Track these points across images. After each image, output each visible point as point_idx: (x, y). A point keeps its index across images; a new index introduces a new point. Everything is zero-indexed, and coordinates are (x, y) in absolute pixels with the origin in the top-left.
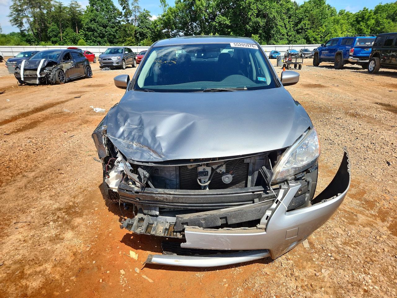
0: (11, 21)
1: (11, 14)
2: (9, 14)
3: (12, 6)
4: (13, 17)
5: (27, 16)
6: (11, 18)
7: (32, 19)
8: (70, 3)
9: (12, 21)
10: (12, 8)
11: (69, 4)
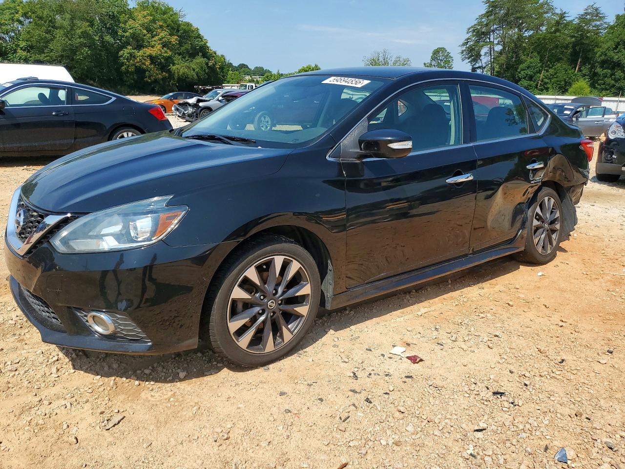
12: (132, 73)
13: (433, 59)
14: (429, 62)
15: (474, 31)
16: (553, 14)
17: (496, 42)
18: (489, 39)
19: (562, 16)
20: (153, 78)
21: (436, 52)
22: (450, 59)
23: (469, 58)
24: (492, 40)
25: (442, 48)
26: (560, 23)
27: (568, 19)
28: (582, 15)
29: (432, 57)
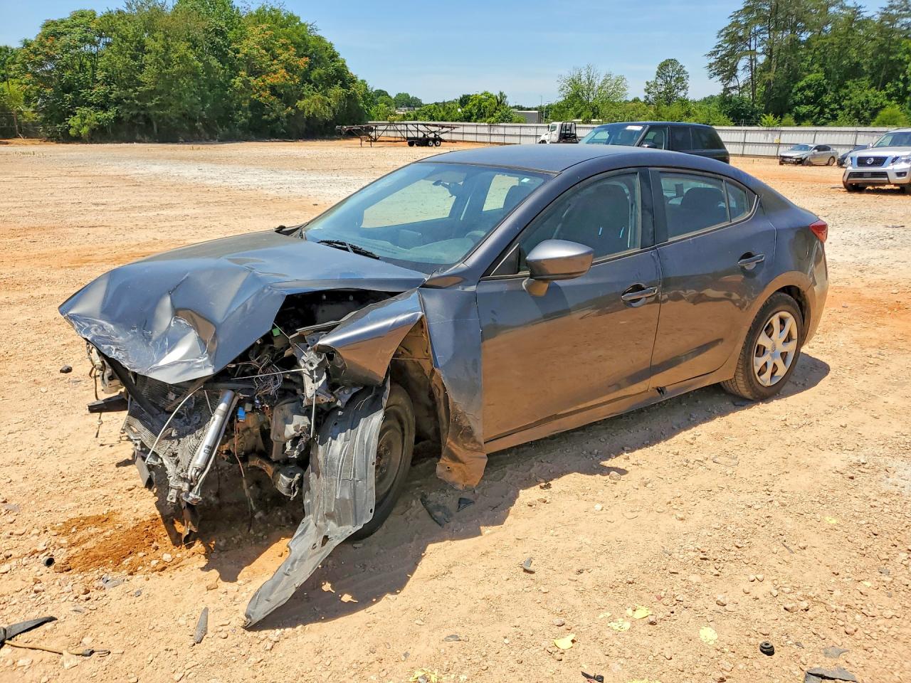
0: (710, 66)
1: (716, 49)
2: (711, 49)
3: (726, 28)
4: (718, 56)
5: (753, 53)
6: (713, 60)
7: (761, 59)
8: (886, 5)
9: (713, 67)
10: (723, 33)
11: (880, 11)
12: (245, 110)
13: (659, 75)
14: (654, 80)
15: (727, 34)
16: (842, 7)
17: (759, 50)
18: (750, 46)
19: (856, 11)
20: (273, 115)
21: (664, 66)
22: (684, 75)
23: (718, 75)
24: (753, 48)
25: (672, 60)
26: (854, 20)
27: (866, 15)
28: (886, 9)
29: (658, 73)
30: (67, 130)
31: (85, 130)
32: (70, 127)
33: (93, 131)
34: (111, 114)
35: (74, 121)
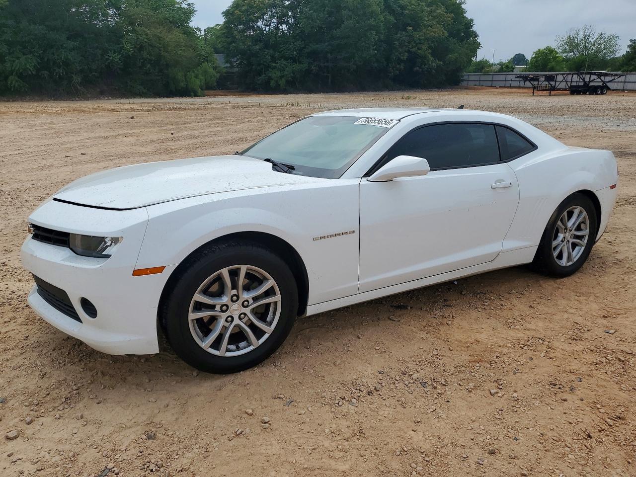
30: (268, 83)
31: (282, 82)
32: (270, 78)
33: (288, 82)
34: (304, 66)
35: (275, 74)
